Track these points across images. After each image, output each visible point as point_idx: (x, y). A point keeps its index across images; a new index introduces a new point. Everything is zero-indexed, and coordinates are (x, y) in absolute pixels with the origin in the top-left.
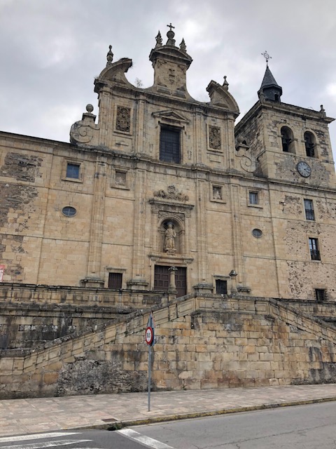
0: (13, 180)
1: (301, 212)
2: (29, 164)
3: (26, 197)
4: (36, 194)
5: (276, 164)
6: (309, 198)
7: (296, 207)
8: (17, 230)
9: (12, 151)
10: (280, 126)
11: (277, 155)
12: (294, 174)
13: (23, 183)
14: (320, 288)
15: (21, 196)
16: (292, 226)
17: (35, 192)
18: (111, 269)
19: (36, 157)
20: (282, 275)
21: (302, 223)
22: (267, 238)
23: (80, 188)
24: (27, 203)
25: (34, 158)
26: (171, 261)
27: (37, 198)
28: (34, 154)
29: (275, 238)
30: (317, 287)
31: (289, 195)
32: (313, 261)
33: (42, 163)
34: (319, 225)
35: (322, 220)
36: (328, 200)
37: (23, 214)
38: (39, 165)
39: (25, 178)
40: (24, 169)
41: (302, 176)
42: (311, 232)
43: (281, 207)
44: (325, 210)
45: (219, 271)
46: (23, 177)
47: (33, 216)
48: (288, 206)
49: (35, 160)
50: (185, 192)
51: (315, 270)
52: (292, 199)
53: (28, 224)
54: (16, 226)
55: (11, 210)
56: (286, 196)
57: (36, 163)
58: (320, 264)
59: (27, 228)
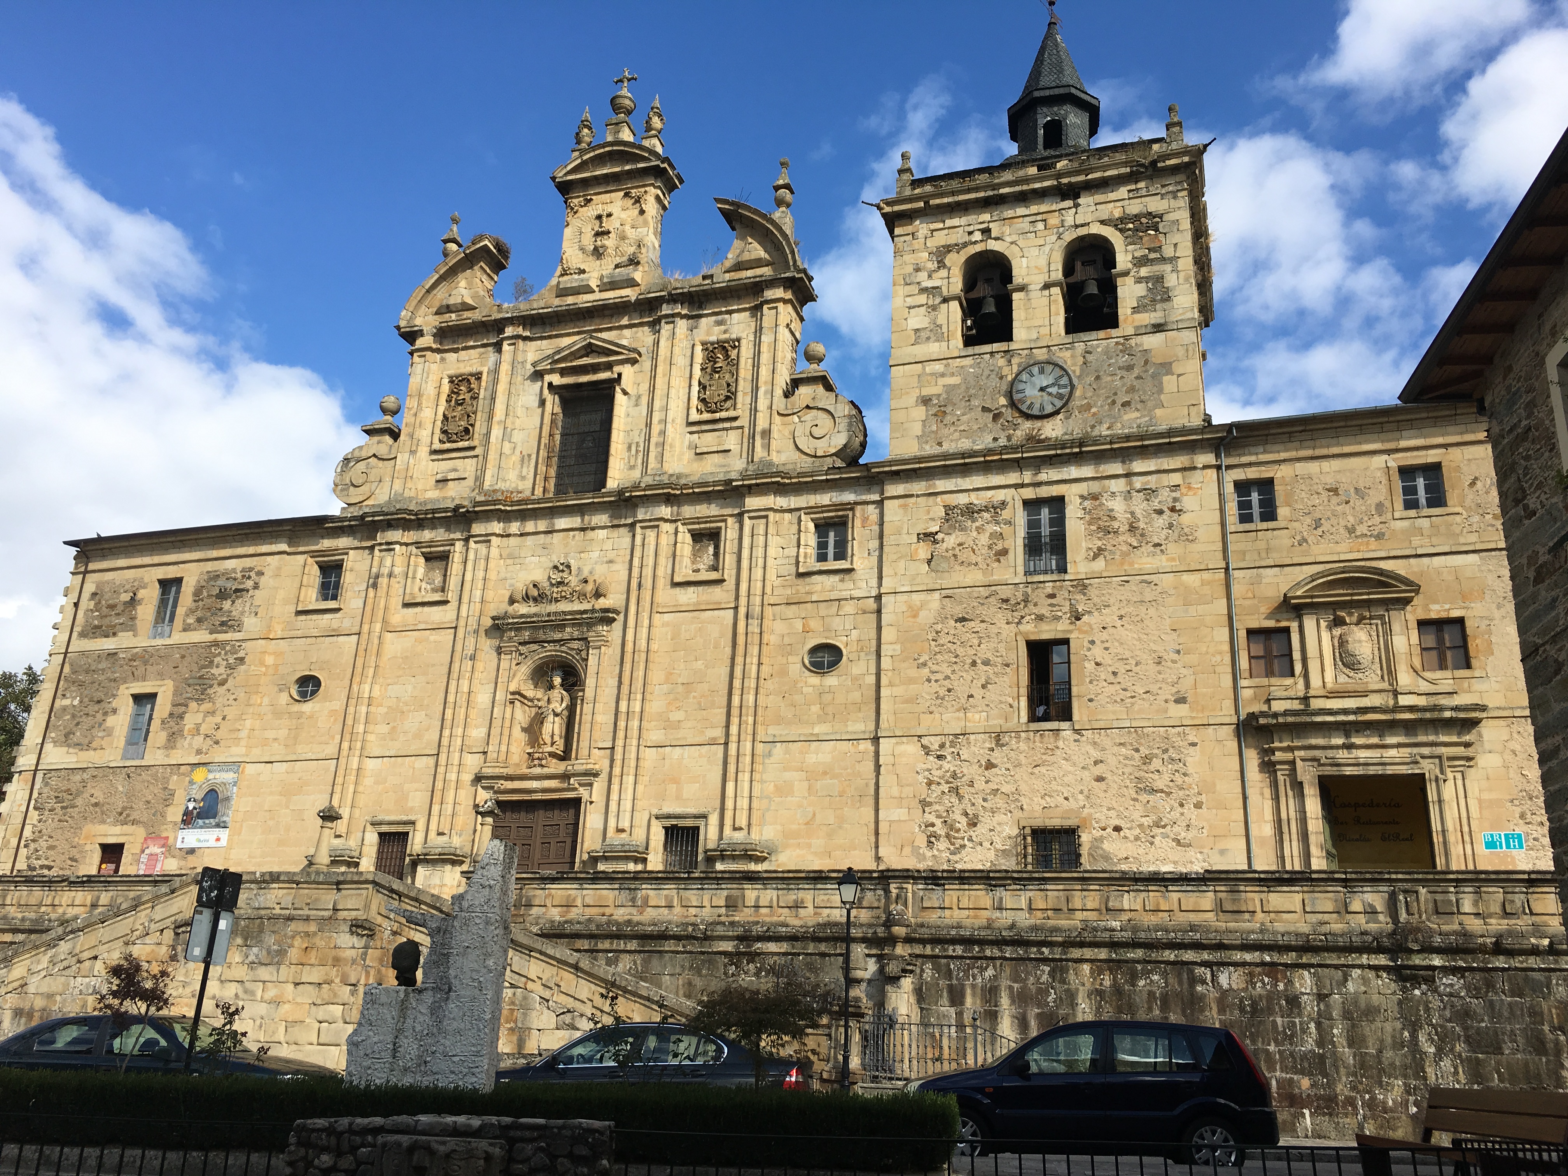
0: (201, 636)
1: (1004, 552)
2: (237, 591)
3: (222, 670)
4: (242, 660)
5: (926, 401)
6: (1045, 492)
7: (984, 539)
8: (199, 752)
9: (210, 566)
10: (956, 262)
11: (930, 368)
12: (996, 417)
13: (221, 637)
14: (1055, 822)
15: (214, 671)
16: (959, 611)
17: (241, 654)
18: (380, 823)
19: (251, 569)
20: (895, 791)
21: (1005, 592)
22: (858, 669)
23: (335, 624)
24: (222, 683)
25: (246, 574)
26: (535, 784)
27: (243, 667)
28: (248, 562)
29: (885, 663)
30: (1038, 823)
31: (962, 499)
32: (1035, 726)
33: (263, 581)
34: (1081, 586)
35: (1099, 565)
36: (1138, 482)
37: (213, 713)
38: (256, 586)
39: (226, 625)
40: (227, 605)
41: (1028, 417)
42: (1040, 618)
43: (923, 551)
44: (1121, 523)
45: (678, 797)
46: (223, 624)
47: (231, 713)
48: (951, 541)
49: (249, 578)
50: (600, 573)
51: (1038, 758)
52: (970, 511)
53: (219, 735)
54: (198, 741)
55: (193, 705)
56: (948, 508)
57: (249, 584)
58: (1068, 734)
59: (217, 743)
